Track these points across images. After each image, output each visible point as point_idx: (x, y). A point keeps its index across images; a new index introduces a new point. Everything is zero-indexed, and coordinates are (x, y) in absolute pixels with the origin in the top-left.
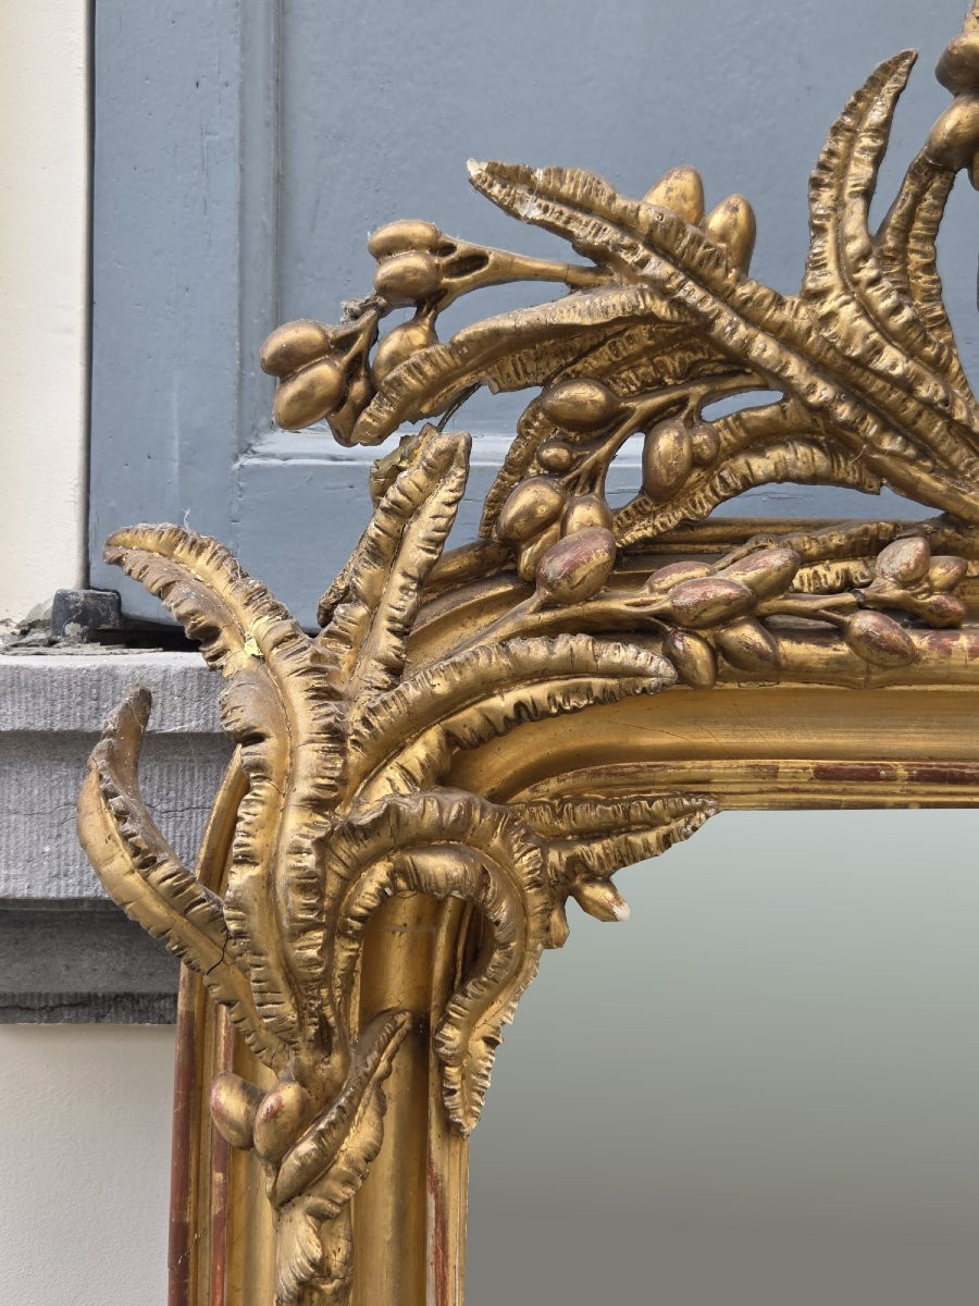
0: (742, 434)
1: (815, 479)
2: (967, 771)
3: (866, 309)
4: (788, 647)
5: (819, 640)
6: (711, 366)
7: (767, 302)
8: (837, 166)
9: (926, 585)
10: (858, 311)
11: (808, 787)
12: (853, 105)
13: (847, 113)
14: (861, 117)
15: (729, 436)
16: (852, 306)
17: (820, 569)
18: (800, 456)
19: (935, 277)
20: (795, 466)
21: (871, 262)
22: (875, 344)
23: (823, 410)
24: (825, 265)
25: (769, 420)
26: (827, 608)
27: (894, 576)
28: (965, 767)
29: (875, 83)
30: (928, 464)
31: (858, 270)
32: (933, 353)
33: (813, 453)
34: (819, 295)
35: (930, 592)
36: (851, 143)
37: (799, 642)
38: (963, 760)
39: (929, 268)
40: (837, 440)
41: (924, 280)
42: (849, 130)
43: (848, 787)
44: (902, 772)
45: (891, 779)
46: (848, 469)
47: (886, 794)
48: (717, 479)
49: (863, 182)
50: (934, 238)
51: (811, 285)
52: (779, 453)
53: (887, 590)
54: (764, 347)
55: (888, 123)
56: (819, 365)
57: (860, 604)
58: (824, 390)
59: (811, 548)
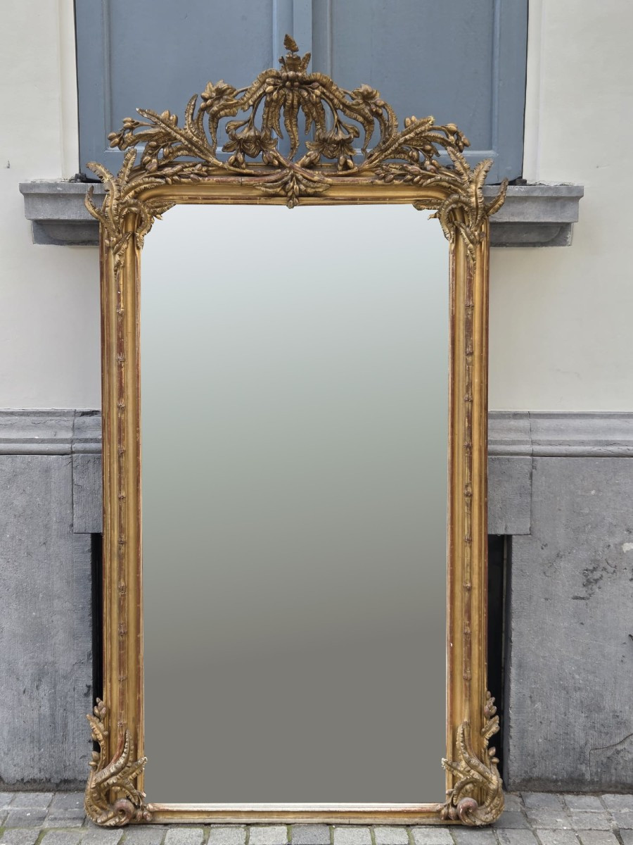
1: (187, 155)
3: (191, 131)
4: (183, 180)
5: (187, 178)
6: (171, 139)
7: (178, 130)
8: (189, 110)
11: (188, 200)
12: (190, 101)
14: (191, 103)
15: (175, 149)
18: (185, 152)
20: (184, 154)
21: (191, 125)
22: (193, 136)
23: (187, 145)
24: (186, 125)
25: (180, 147)
26: (187, 174)
27: (197, 169)
29: (193, 98)
30: (202, 153)
32: (200, 138)
34: (186, 129)
35: (202, 172)
39: (202, 125)
40: (190, 150)
41: (201, 127)
42: (190, 105)
46: (192, 154)
48: (174, 155)
49: (191, 113)
50: (202, 120)
51: (184, 128)
52: (181, 152)
53: (196, 171)
54: (178, 136)
55: (195, 104)
56: (186, 139)
57: (192, 173)
58: (186, 143)
59: (188, 166)
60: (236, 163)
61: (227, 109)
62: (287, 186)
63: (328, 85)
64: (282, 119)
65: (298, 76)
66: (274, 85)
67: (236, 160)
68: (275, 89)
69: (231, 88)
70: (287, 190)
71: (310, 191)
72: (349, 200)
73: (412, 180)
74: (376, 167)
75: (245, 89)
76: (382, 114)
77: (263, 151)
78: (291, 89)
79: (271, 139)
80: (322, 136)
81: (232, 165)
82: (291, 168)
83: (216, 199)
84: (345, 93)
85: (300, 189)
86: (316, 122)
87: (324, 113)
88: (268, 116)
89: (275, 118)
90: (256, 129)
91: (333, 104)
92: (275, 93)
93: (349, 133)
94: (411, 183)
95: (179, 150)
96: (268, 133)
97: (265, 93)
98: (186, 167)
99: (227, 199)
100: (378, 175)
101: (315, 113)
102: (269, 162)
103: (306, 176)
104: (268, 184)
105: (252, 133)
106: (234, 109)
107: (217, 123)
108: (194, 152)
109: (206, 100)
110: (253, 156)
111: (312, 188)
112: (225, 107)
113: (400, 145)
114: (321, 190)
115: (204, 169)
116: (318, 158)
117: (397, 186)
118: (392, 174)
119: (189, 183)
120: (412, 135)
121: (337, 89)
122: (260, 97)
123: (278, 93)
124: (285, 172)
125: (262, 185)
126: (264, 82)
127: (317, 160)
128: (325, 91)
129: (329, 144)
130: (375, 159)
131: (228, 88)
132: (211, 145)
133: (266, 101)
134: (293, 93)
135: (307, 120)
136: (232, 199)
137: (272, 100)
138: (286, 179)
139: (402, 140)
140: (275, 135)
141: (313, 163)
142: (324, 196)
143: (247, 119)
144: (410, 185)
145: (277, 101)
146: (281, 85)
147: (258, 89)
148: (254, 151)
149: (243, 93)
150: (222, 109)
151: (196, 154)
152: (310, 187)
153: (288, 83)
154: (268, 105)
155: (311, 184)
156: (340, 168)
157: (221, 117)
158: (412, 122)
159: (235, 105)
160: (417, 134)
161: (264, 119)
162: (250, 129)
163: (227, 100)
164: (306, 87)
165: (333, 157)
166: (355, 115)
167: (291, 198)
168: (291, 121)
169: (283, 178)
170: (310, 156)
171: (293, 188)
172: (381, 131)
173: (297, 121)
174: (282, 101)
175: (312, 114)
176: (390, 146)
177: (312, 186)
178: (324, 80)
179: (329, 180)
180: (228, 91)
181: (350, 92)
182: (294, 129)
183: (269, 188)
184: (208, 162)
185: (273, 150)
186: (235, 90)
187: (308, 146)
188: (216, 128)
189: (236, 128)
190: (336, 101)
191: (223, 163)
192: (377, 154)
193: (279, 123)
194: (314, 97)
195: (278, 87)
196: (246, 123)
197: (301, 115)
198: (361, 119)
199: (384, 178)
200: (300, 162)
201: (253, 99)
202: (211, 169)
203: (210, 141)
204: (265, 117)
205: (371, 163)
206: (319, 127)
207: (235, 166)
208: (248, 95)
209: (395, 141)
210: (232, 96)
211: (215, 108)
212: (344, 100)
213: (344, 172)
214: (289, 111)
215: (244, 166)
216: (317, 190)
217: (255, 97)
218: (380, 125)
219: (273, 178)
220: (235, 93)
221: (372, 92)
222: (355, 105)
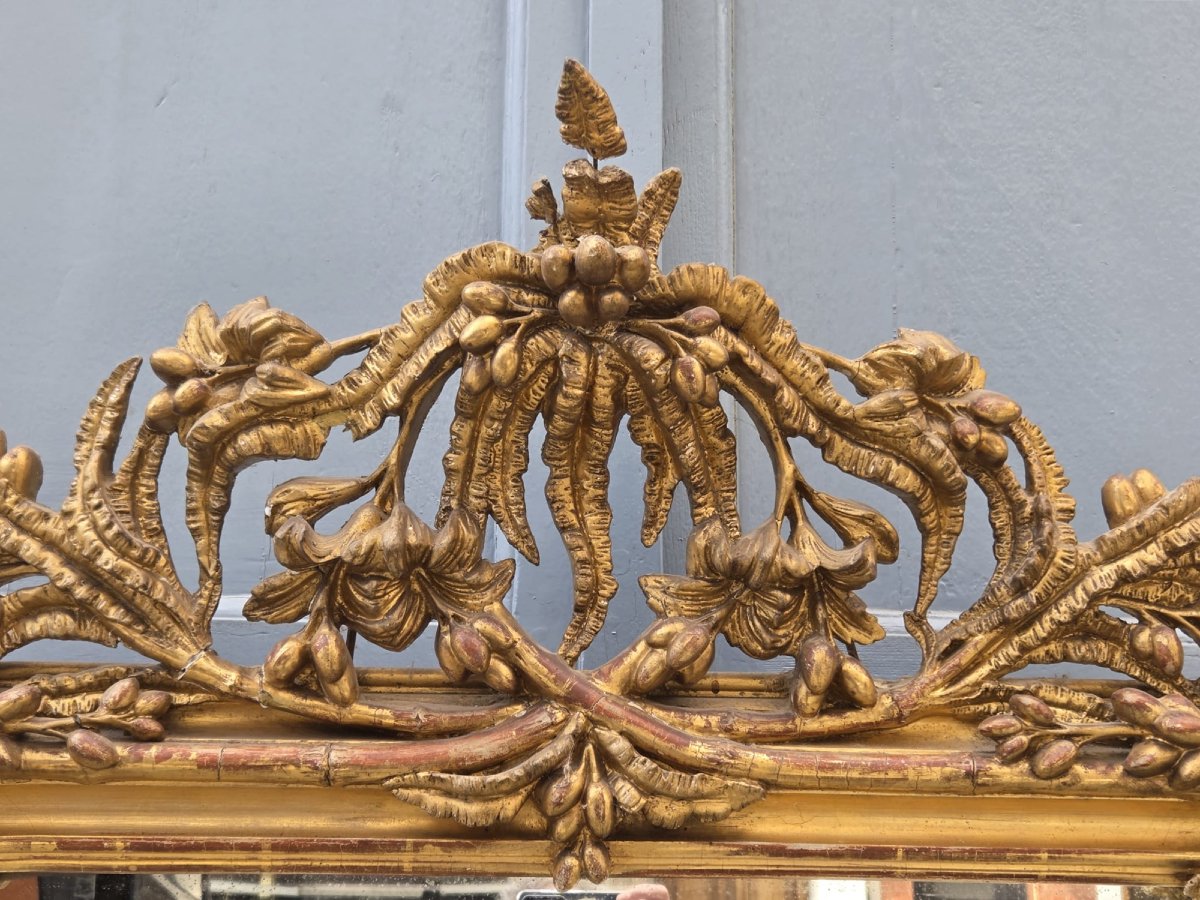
0: (19, 605)
1: (67, 637)
2: (165, 843)
3: (94, 526)
4: (30, 756)
5: (53, 750)
6: (8, 558)
7: (34, 517)
8: (91, 428)
9: (132, 712)
10: (89, 526)
11: (55, 855)
12: (102, 389)
13: (99, 394)
14: (107, 397)
15: (11, 607)
16: (86, 522)
17: (78, 699)
18: (61, 621)
19: (155, 502)
20: (52, 629)
21: (96, 494)
22: (96, 548)
23: (67, 590)
24: (75, 494)
25: (35, 597)
26: (54, 728)
27: (106, 705)
28: (164, 840)
29: (116, 376)
30: (141, 628)
31: (89, 499)
32: (137, 554)
33: (65, 618)
34: (67, 514)
35: (136, 715)
36: (101, 413)
37: (37, 752)
38: (162, 834)
39: (152, 496)
40: (83, 611)
41: (147, 504)
42: (100, 405)
43: (84, 855)
44: (119, 844)
45: (112, 849)
46: (91, 628)
47: (110, 859)
48: (5, 637)
49: (102, 440)
50: (156, 476)
51: (64, 508)
52: (43, 620)
53: (102, 715)
54: (31, 548)
55: (124, 401)
56: (69, 560)
57: (79, 725)
58: (69, 577)
59: (71, 684)
60: (303, 675)
61: (271, 422)
62: (555, 791)
63: (754, 326)
64: (537, 473)
65: (622, 263)
66: (503, 312)
67: (307, 658)
68: (508, 331)
69: (300, 330)
70: (550, 810)
71: (668, 812)
72: (855, 854)
73: (1170, 769)
74: (979, 701)
75: (365, 335)
76: (1001, 461)
77: (444, 619)
78: (587, 327)
79: (479, 564)
80: (723, 554)
81: (289, 683)
82: (572, 700)
83: (197, 848)
84: (829, 363)
85: (615, 802)
86: (693, 489)
87: (732, 450)
88: (470, 463)
89: (504, 470)
90: (407, 516)
91: (774, 408)
92: (506, 348)
93: (849, 542)
94: (1161, 782)
95: (33, 608)
96: (469, 537)
97: (456, 353)
98: (61, 692)
99: (256, 848)
100: (999, 738)
101: (690, 449)
102: (467, 673)
103: (645, 735)
104: (460, 781)
105: (388, 535)
106: (312, 426)
107: (227, 489)
108: (104, 622)
109: (172, 377)
110: (394, 641)
111: (680, 799)
112: (266, 413)
113: (1095, 598)
114: (718, 807)
115: (149, 700)
116: (706, 654)
117: (1090, 791)
118: (1069, 737)
119: (62, 773)
120: (1153, 554)
121: (795, 343)
122: (437, 371)
123: (521, 347)
124: (543, 718)
125: (431, 784)
126: (454, 304)
127: (698, 664)
128: (742, 348)
129: (760, 591)
130: (975, 664)
131: (280, 329)
132: (192, 586)
133: (465, 389)
134: (592, 353)
135: (651, 482)
136: (275, 848)
137: (490, 384)
138: (545, 755)
139: (1102, 576)
140: (500, 547)
141: (679, 678)
142: (737, 836)
143: (370, 471)
144: (1157, 792)
145: (515, 386)
146: (537, 313)
147: (427, 333)
148: (396, 617)
149: (357, 358)
150: (250, 424)
151: (116, 634)
152: (666, 793)
153: (570, 298)
154: (470, 407)
155: (670, 777)
156: (811, 702)
157: (245, 460)
158: (1144, 499)
159: (315, 407)
160: (1173, 552)
161: (449, 472)
162: (382, 515)
163: (273, 381)
164: (658, 324)
165: (773, 651)
166: (878, 462)
167: (570, 845)
168: (575, 481)
169: (532, 749)
170: (665, 645)
171: (582, 796)
172: (997, 538)
173: (604, 485)
174: (538, 390)
175: (676, 452)
176: (1045, 605)
177: (677, 788)
178: (742, 300)
179: (761, 758)
180: (284, 341)
181: (853, 363)
182: (591, 520)
183: (467, 795)
184: (170, 668)
185: (490, 618)
186: (319, 341)
187: (657, 597)
188: (222, 511)
189: (318, 509)
190: (787, 395)
191: (244, 673)
192: (981, 639)
193: (521, 492)
194: (697, 368)
195: (522, 320)
196: (363, 489)
197: (625, 456)
198: (908, 480)
199: (1029, 753)
200: (619, 673)
201: (401, 381)
202: (182, 699)
203: (188, 572)
204: (457, 461)
205: (953, 681)
206: (708, 511)
207: (302, 690)
208: (378, 364)
209: (1069, 580)
210: (303, 363)
211: (213, 418)
212: (826, 396)
213: (830, 723)
214: (568, 437)
215: (344, 687)
216: (702, 807)
217: (412, 370)
218: (992, 506)
219: (481, 747)
220: (317, 353)
221: (955, 363)
222: (882, 416)
